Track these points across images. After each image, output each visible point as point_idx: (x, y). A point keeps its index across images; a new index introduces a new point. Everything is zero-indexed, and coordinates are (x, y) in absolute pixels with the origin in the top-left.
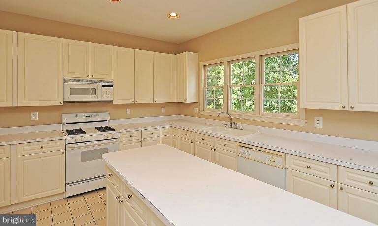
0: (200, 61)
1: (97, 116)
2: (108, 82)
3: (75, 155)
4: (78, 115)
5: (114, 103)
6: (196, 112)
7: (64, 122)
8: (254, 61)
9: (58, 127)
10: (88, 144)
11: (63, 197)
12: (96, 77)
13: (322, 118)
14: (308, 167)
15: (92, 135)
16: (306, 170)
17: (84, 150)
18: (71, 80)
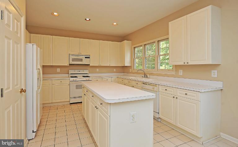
0: (132, 45)
1: (83, 71)
2: (88, 56)
3: (73, 86)
4: (75, 70)
5: (90, 65)
6: (131, 71)
7: (70, 73)
8: (155, 44)
9: (67, 75)
10: (78, 82)
11: (69, 103)
12: (82, 54)
13: (182, 70)
14: (166, 90)
15: (80, 78)
16: (165, 91)
17: (77, 84)
18: (72, 55)
